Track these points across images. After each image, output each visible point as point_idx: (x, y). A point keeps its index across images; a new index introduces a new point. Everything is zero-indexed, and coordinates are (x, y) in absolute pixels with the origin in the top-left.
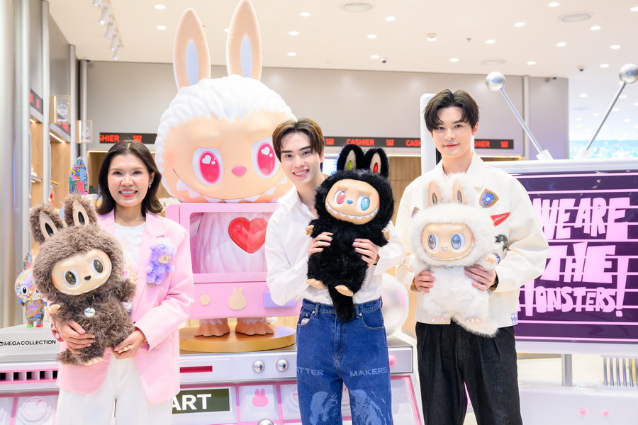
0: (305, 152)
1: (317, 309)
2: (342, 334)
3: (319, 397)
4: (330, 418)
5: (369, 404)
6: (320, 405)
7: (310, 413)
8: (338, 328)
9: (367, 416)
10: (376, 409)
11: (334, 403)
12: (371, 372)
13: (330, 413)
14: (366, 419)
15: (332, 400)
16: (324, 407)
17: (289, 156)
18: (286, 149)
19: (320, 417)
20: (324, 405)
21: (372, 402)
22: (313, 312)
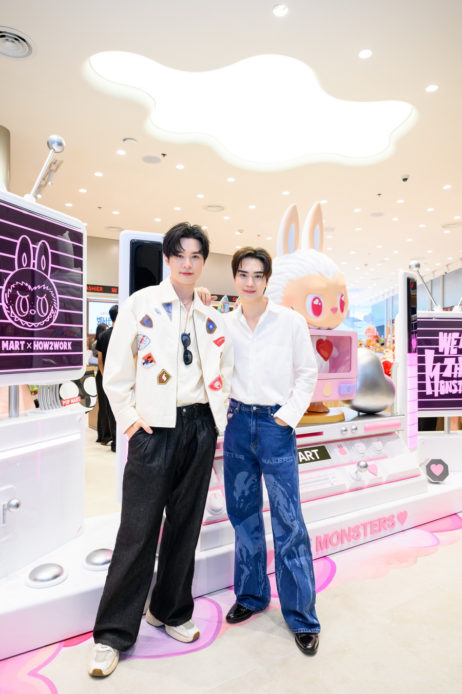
0: (257, 276)
1: (238, 406)
2: (258, 428)
3: (242, 476)
4: (251, 492)
5: (277, 486)
6: (242, 483)
7: (234, 488)
8: (254, 423)
9: (276, 496)
10: (282, 491)
11: (254, 481)
12: (277, 461)
13: (251, 488)
14: (275, 498)
15: (252, 479)
16: (246, 484)
17: (244, 275)
18: (243, 270)
19: (243, 492)
20: (246, 482)
21: (279, 485)
22: (236, 409)
